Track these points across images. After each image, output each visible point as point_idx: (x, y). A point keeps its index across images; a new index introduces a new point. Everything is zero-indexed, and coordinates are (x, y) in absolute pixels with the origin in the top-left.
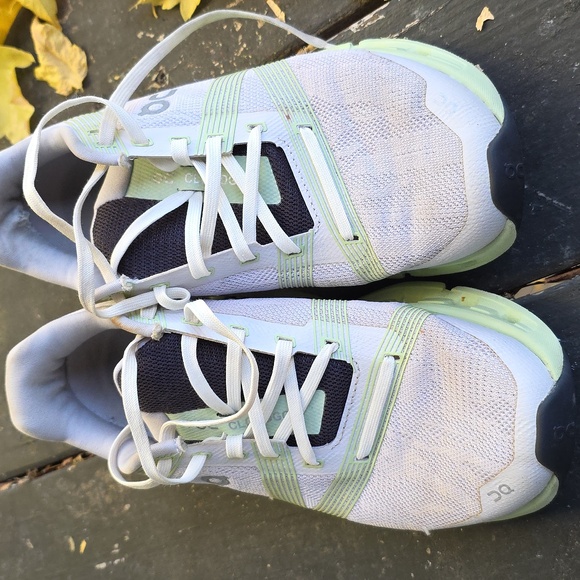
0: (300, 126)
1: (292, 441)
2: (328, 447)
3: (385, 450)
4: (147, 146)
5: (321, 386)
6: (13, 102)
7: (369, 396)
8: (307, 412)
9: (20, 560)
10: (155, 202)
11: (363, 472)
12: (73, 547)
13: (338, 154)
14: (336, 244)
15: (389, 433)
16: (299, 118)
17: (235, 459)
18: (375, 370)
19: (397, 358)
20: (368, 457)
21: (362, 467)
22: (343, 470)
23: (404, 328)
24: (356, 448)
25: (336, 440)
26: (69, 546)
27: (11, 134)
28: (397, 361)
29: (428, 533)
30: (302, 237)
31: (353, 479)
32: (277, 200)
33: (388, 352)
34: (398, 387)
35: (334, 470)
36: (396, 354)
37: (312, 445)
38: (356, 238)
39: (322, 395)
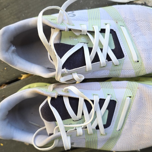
0: (121, 26)
1: (97, 128)
2: (108, 128)
3: (126, 127)
4: (73, 26)
5: (107, 109)
7: (121, 110)
8: (103, 117)
10: (73, 46)
11: (118, 135)
13: (133, 35)
14: (131, 63)
15: (127, 121)
16: (120, 23)
17: (80, 136)
18: (124, 102)
19: (130, 97)
20: (120, 130)
21: (118, 133)
22: (112, 135)
23: (132, 88)
24: (117, 128)
25: (111, 126)
28: (131, 98)
29: (139, 150)
30: (121, 60)
31: (115, 138)
32: (114, 48)
33: (127, 96)
34: (131, 106)
35: (109, 136)
36: (130, 96)
37: (104, 128)
38: (138, 61)
39: (108, 111)
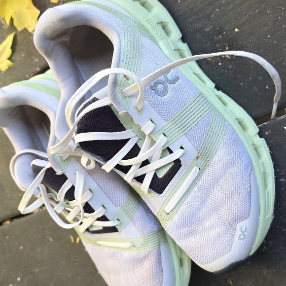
0: (197, 165)
6: (28, 8)
9: (47, 247)
12: (73, 241)
16: (200, 162)
19: (134, 246)
26: (71, 240)
27: (28, 26)
38: (168, 214)
